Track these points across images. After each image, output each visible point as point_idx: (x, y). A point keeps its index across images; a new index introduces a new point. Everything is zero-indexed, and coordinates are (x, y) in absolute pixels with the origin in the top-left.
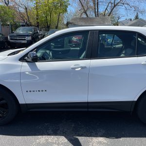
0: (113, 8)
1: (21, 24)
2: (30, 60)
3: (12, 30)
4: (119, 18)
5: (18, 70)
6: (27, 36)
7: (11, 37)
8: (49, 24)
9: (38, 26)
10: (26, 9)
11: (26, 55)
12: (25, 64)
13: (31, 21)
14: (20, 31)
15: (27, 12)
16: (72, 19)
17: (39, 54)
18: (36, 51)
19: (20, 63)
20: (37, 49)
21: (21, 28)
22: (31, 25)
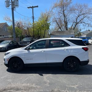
0: (76, 25)
1: (25, 36)
2: (28, 49)
3: (21, 40)
4: (80, 30)
5: (24, 52)
6: (28, 42)
7: (20, 43)
8: (40, 35)
9: (34, 37)
10: (28, 28)
11: (27, 48)
12: (26, 51)
13: (30, 34)
14: (25, 40)
15: (28, 30)
16: (52, 32)
17: (31, 48)
18: (30, 47)
19: (25, 50)
20: (30, 46)
21: (25, 38)
22: (30, 36)
